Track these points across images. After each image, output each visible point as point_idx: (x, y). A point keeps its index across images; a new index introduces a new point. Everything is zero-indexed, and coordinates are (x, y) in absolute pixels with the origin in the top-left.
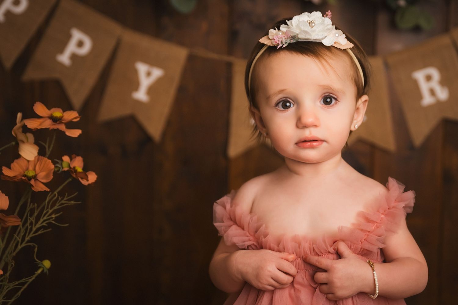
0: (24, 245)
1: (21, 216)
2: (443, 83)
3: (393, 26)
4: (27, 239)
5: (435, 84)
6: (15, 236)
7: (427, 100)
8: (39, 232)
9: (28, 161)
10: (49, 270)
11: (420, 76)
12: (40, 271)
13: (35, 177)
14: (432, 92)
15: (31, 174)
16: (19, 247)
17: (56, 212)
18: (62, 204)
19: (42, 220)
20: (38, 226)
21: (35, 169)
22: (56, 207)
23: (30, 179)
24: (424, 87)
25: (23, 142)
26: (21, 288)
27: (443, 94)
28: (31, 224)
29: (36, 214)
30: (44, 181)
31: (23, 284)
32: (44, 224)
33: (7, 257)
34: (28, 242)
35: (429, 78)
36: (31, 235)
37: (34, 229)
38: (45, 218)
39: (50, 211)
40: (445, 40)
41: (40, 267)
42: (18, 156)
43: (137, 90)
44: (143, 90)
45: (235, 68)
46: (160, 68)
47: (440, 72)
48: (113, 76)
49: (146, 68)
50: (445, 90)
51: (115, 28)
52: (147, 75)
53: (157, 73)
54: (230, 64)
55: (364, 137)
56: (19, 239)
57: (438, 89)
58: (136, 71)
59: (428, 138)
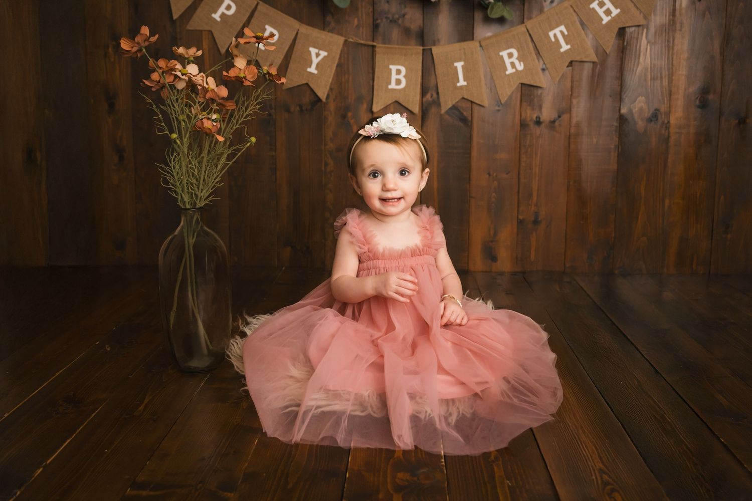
0: (237, 126)
1: (237, 103)
2: (519, 59)
3: (488, 20)
4: (240, 122)
5: (514, 59)
6: (233, 119)
7: (510, 71)
8: (248, 118)
9: (240, 69)
10: (256, 143)
11: (504, 54)
12: (248, 144)
13: (245, 78)
14: (513, 65)
15: (242, 75)
16: (235, 127)
17: (259, 104)
18: (264, 98)
19: (249, 109)
20: (247, 113)
21: (245, 73)
22: (259, 101)
23: (242, 78)
24: (507, 61)
25: (237, 56)
26: (237, 154)
27: (520, 67)
28: (243, 111)
29: (246, 105)
30: (251, 80)
31: (238, 150)
32: (251, 112)
33: (227, 134)
34: (240, 124)
35: (510, 55)
36: (242, 120)
37: (245, 115)
38: (252, 108)
39: (256, 103)
40: (522, 29)
41: (249, 142)
42: (234, 66)
43: (310, 67)
44: (314, 66)
45: (377, 49)
46: (325, 51)
47: (518, 51)
48: (293, 56)
49: (317, 51)
50: (522, 63)
51: (296, 24)
52: (316, 56)
53: (323, 54)
54: (373, 47)
55: (465, 97)
56: (235, 122)
57: (517, 63)
58: (310, 53)
59: (510, 97)
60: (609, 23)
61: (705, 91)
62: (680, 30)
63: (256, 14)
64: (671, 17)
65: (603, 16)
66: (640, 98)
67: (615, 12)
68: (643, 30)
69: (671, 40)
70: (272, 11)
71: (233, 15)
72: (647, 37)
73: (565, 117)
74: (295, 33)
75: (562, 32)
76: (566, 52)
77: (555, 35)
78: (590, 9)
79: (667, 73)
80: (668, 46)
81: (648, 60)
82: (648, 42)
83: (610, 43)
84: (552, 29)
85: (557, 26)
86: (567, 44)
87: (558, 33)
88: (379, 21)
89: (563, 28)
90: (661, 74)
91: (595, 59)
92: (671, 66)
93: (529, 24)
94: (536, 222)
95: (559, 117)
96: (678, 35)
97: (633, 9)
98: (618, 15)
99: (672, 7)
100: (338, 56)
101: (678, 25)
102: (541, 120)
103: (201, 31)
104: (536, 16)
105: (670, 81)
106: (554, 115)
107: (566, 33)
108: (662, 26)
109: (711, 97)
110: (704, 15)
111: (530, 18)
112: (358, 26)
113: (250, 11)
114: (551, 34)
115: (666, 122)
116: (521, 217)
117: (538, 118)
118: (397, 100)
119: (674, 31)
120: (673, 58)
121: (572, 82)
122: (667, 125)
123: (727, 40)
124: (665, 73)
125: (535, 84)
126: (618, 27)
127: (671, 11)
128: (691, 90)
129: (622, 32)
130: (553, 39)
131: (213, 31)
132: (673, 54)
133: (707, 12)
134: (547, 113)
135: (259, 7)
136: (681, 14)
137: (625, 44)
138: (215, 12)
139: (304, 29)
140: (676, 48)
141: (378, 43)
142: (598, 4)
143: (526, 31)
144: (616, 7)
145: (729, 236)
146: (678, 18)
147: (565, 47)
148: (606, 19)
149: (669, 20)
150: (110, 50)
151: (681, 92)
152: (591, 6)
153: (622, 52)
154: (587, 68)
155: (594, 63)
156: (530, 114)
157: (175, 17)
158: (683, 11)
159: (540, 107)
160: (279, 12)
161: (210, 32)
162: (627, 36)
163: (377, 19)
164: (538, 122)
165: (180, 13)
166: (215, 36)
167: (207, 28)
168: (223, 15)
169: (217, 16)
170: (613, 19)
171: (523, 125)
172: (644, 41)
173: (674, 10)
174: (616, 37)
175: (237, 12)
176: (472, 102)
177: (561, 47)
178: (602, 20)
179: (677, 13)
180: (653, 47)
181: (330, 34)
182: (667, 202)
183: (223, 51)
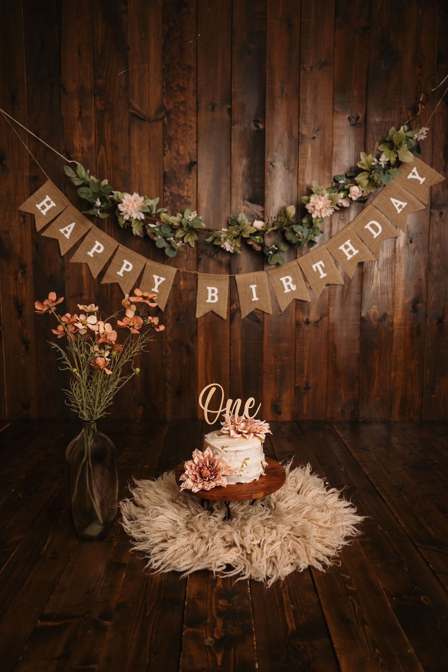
2: (293, 283)
5: (290, 283)
7: (287, 290)
11: (283, 279)
14: (289, 287)
24: (285, 284)
27: (294, 288)
35: (287, 280)
40: (295, 263)
43: (154, 288)
44: (156, 287)
45: (199, 276)
46: (164, 277)
47: (292, 278)
48: (142, 281)
49: (158, 277)
50: (295, 286)
51: (144, 259)
52: (158, 280)
53: (163, 279)
54: (197, 275)
55: (258, 308)
57: (291, 285)
58: (153, 279)
59: (289, 306)
60: (351, 259)
61: (415, 302)
62: (399, 262)
63: (118, 252)
64: (393, 254)
65: (348, 254)
66: (374, 306)
67: (356, 252)
68: (375, 263)
69: (393, 268)
70: (128, 251)
71: (102, 253)
72: (377, 267)
73: (325, 319)
74: (143, 265)
75: (321, 265)
76: (324, 278)
77: (316, 267)
78: (339, 250)
79: (391, 290)
80: (392, 272)
81: (379, 282)
82: (379, 270)
83: (353, 272)
84: (314, 263)
85: (318, 261)
86: (324, 273)
87: (318, 266)
88: (201, 256)
89: (321, 262)
90: (387, 291)
91: (343, 283)
92: (393, 285)
93: (299, 260)
94: (307, 388)
95: (321, 319)
96: (398, 265)
97: (368, 251)
98: (357, 254)
99: (393, 247)
100: (172, 281)
101: (398, 259)
102: (310, 321)
103: (81, 263)
104: (306, 253)
105: (393, 294)
106: (318, 318)
107: (324, 266)
108: (387, 259)
109: (420, 305)
110: (414, 252)
111: (301, 255)
112: (187, 260)
113: (113, 250)
114: (314, 266)
115: (391, 321)
116: (297, 385)
117: (307, 319)
118: (212, 310)
119: (396, 262)
120: (394, 280)
121: (329, 296)
122: (392, 324)
123: (429, 268)
124: (390, 289)
125: (303, 300)
126: (358, 262)
127: (393, 249)
128: (407, 301)
129: (361, 264)
130: (315, 270)
131: (89, 264)
132: (395, 277)
133: (416, 251)
134: (313, 316)
135: (119, 248)
136: (399, 252)
137: (364, 271)
138: (90, 251)
139: (150, 263)
140: (396, 273)
141: (200, 272)
142: (344, 247)
143: (297, 264)
144: (356, 249)
145: (433, 396)
146: (397, 254)
147: (323, 275)
148: (349, 257)
149: (392, 255)
150: (19, 275)
151: (401, 302)
152: (340, 248)
153: (362, 276)
154: (338, 289)
155: (343, 285)
156: (302, 317)
157: (63, 254)
158: (401, 250)
159: (309, 313)
160: (132, 251)
161: (87, 264)
162: (365, 266)
163: (200, 255)
164: (307, 322)
165: (66, 252)
166: (89, 266)
167: (84, 261)
168: (95, 253)
169: (91, 254)
170: (354, 257)
171: (298, 324)
172: (376, 269)
173: (395, 249)
174: (357, 266)
175: (104, 251)
176: (263, 312)
177: (320, 275)
178: (347, 257)
179: (397, 251)
180: (382, 273)
181: (167, 266)
182: (393, 374)
183: (95, 276)
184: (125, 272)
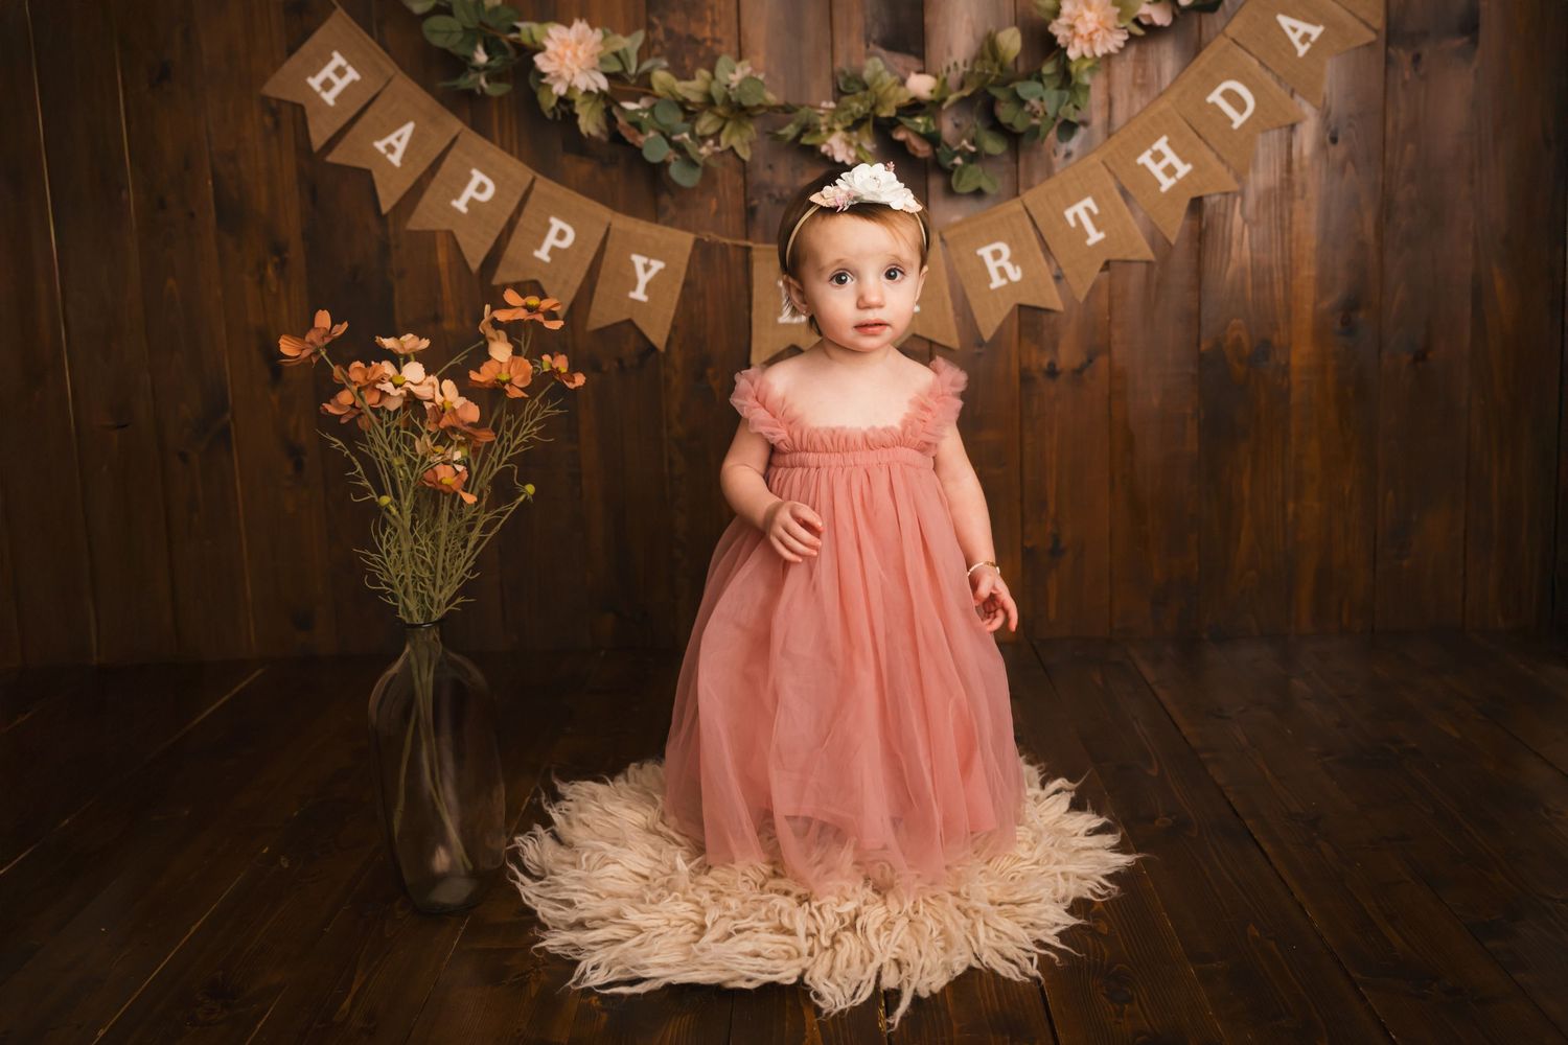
0: (500, 467)
1: (495, 429)
2: (1013, 260)
3: (950, 192)
4: (504, 459)
5: (1004, 262)
6: (490, 455)
7: (997, 282)
8: (519, 451)
9: (501, 363)
10: (534, 496)
11: (985, 252)
12: (522, 498)
13: (510, 382)
14: (1002, 272)
15: (504, 377)
16: (496, 470)
17: (537, 424)
18: (545, 414)
19: (521, 435)
20: (517, 442)
21: (509, 373)
22: (537, 419)
23: (504, 384)
24: (992, 266)
25: (493, 339)
26: (500, 519)
27: (1015, 274)
28: (509, 440)
29: (513, 427)
30: (521, 386)
31: (502, 514)
32: (524, 440)
33: (481, 482)
34: (505, 463)
35: (997, 255)
36: (508, 455)
37: (512, 447)
38: (525, 432)
39: (531, 424)
40: (1015, 206)
41: (523, 493)
42: (489, 358)
43: (634, 289)
44: (641, 287)
45: (754, 254)
46: (660, 259)
47: (1011, 246)
48: (603, 272)
49: (644, 260)
50: (1018, 269)
51: (604, 213)
52: (645, 270)
53: (657, 265)
54: (748, 249)
55: (918, 333)
56: (495, 460)
57: (1009, 268)
58: (632, 265)
59: (1000, 330)
60: (1173, 189)
61: (1351, 307)
62: (1302, 197)
63: (532, 197)
64: (1285, 175)
65: (1161, 177)
66: (1234, 321)
67: (1183, 169)
68: (1234, 201)
69: (1286, 215)
70: (560, 192)
71: (491, 202)
72: (1242, 212)
73: (1102, 361)
74: (603, 230)
75: (1088, 210)
76: (1098, 245)
77: (1076, 216)
78: (1136, 165)
79: (1281, 275)
80: (1282, 228)
81: (1247, 253)
82: (1245, 221)
83: (1175, 225)
84: (1070, 204)
85: (1080, 199)
86: (1098, 230)
87: (1080, 211)
88: (755, 202)
89: (1089, 202)
90: (1271, 278)
91: (1151, 256)
92: (1287, 262)
93: (1028, 197)
94: (1056, 551)
95: (1090, 361)
96: (1298, 205)
97: (1217, 166)
98: (1188, 176)
99: (1285, 157)
100: (683, 270)
101: (1298, 189)
102: (1058, 368)
103: (433, 233)
104: (1042, 181)
105: (1287, 286)
106: (1079, 359)
107: (1095, 211)
108: (1269, 191)
109: (1361, 315)
110: (1343, 170)
111: (1030, 187)
112: (718, 212)
113: (521, 193)
114: (1069, 214)
115: (1283, 362)
116: (1028, 544)
117: (1052, 365)
118: (795, 343)
119: (1292, 199)
120: (1290, 249)
121: (1111, 298)
122: (1285, 370)
123: (1386, 211)
124: (1277, 275)
125: (1043, 306)
126: (1189, 197)
127: (1285, 163)
128: (1325, 304)
129: (1197, 204)
130: (1073, 224)
131: (455, 231)
132: (1290, 241)
133: (1349, 165)
134: (1068, 355)
135: (537, 185)
136: (1302, 169)
137: (1204, 225)
138: (457, 196)
139: (622, 223)
140: (1295, 228)
141: (756, 242)
142: (1152, 157)
143: (1022, 209)
144: (1185, 161)
145: (1405, 563)
146: (1297, 176)
147: (1095, 237)
148: (1167, 184)
149: (1282, 180)
150: (270, 271)
151: (1308, 307)
152: (1140, 160)
153: (1199, 240)
154: (1135, 278)
155: (1148, 263)
156: (1039, 359)
157: (385, 208)
158: (1306, 163)
159: (1055, 346)
160: (572, 192)
161: (450, 234)
162: (1207, 212)
163: (752, 199)
164: (1052, 372)
165: (393, 202)
166: (459, 239)
167: (445, 226)
168: (472, 202)
169: (460, 205)
170: (1180, 184)
171: (1026, 378)
172: (1237, 219)
173: (1290, 162)
174: (1187, 215)
175: (496, 195)
176: (931, 342)
177: (1087, 236)
178: (1160, 184)
179: (1295, 166)
180: (1254, 230)
181: (668, 229)
182: (1291, 507)
183: (475, 266)
184: (554, 251)
